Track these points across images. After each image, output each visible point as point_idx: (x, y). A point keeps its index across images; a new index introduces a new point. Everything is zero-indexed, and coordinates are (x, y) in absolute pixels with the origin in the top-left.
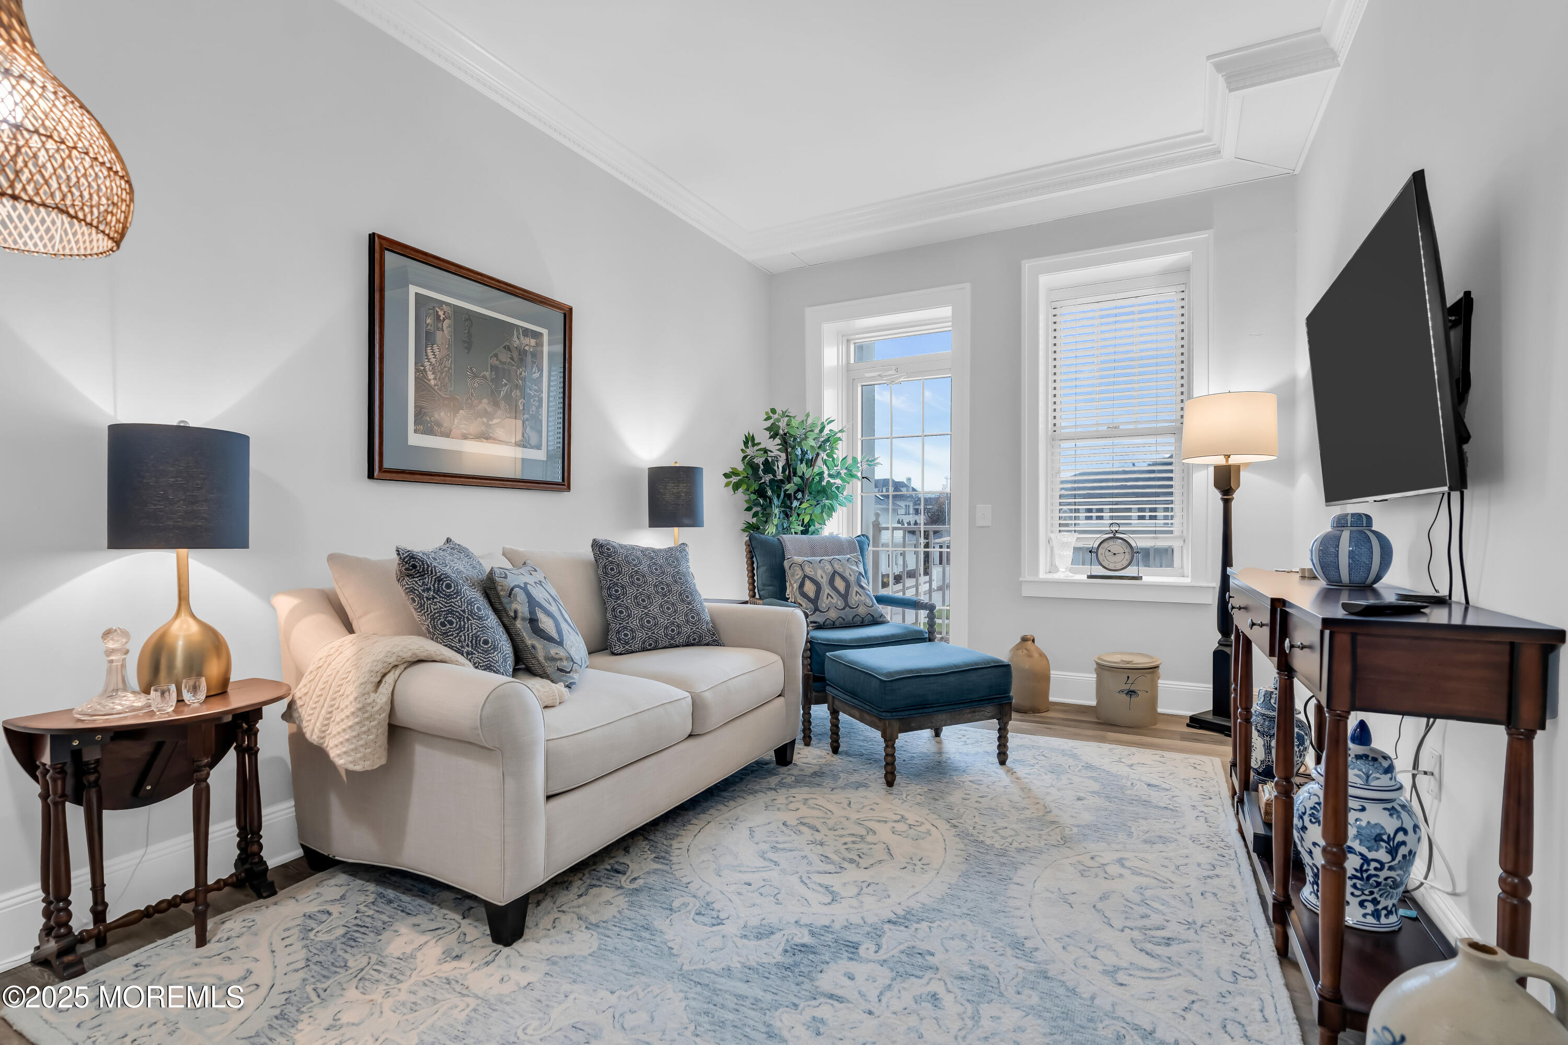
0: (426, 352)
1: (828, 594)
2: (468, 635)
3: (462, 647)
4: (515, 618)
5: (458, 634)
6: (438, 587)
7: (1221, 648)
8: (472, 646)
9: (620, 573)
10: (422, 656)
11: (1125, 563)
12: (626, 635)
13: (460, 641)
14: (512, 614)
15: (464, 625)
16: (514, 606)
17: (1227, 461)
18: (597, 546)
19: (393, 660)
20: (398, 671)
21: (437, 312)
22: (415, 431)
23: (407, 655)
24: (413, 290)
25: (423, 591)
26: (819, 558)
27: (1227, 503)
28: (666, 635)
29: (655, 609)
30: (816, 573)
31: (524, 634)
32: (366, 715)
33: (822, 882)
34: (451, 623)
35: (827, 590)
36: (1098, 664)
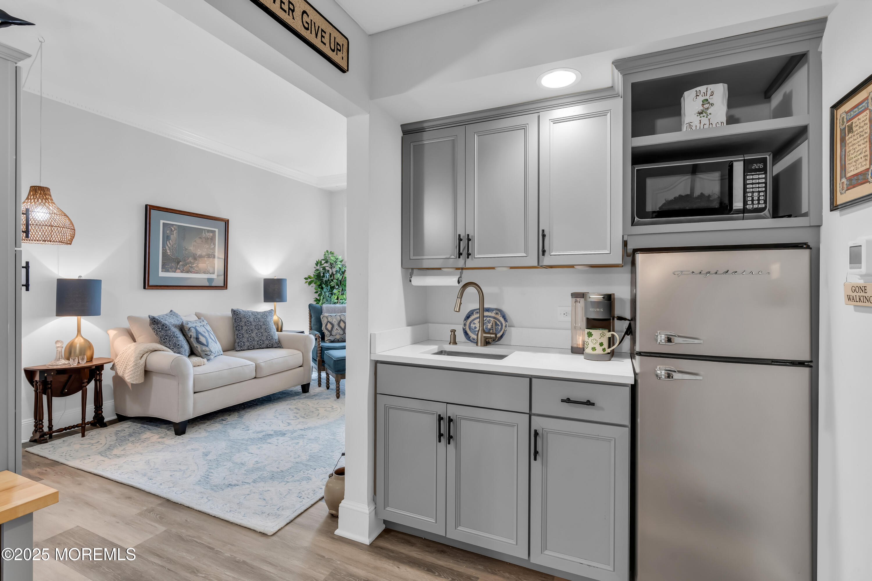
0: (167, 243)
1: (337, 329)
2: (172, 343)
3: (170, 346)
4: (191, 337)
5: (169, 342)
6: (163, 328)
8: (174, 346)
9: (241, 321)
10: (156, 349)
12: (241, 344)
13: (169, 345)
14: (190, 336)
15: (171, 339)
16: (191, 333)
18: (234, 312)
19: (146, 350)
20: (148, 354)
21: (171, 228)
22: (162, 271)
23: (151, 349)
24: (162, 222)
25: (158, 329)
26: (335, 314)
28: (258, 344)
29: (254, 335)
31: (194, 343)
32: (137, 366)
34: (166, 339)
35: (336, 327)
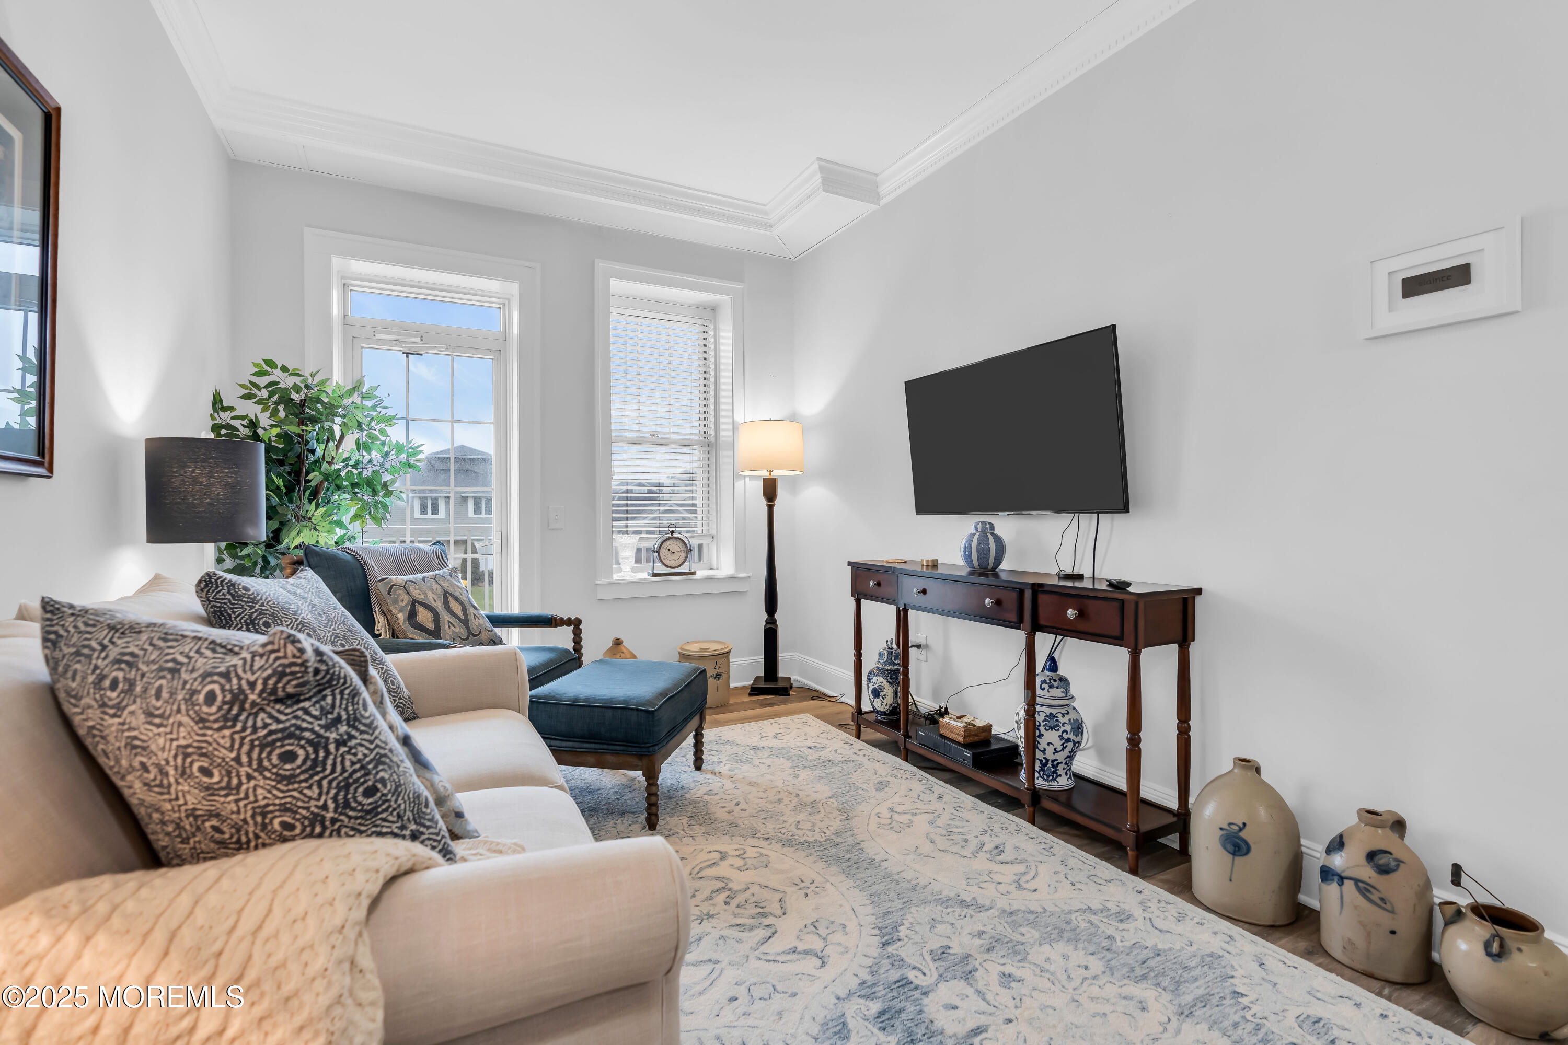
1: (449, 622)
7: (769, 626)
11: (681, 560)
17: (770, 474)
26: (419, 576)
27: (771, 508)
30: (426, 596)
33: (780, 950)
35: (445, 617)
36: (680, 653)
